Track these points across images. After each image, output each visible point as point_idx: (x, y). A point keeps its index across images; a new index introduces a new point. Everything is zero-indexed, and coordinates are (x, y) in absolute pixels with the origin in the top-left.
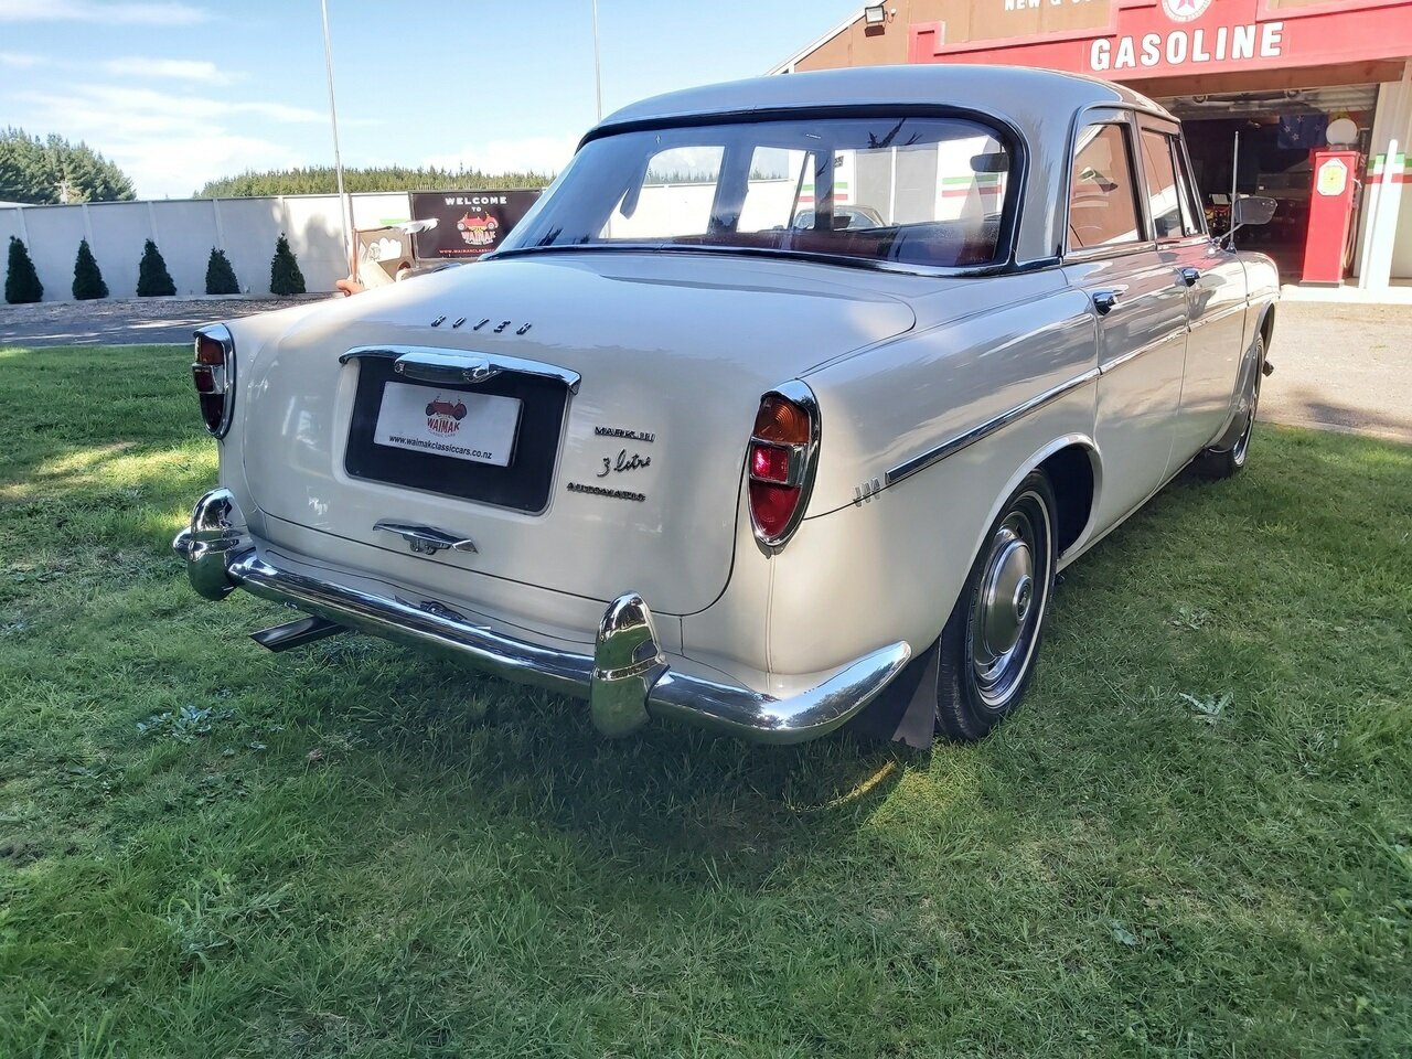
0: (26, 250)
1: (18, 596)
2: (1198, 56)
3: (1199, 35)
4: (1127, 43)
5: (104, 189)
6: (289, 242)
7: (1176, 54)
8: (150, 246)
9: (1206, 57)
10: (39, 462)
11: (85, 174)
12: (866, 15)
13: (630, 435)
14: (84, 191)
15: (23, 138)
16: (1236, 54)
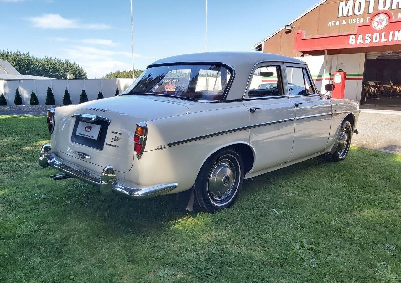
0: (52, 91)
1: (18, 171)
2: (383, 40)
3: (383, 34)
4: (360, 36)
5: (79, 75)
6: (119, 91)
7: (376, 40)
8: (83, 91)
9: (385, 40)
10: (33, 142)
11: (74, 71)
12: (286, 28)
13: (117, 133)
14: (73, 75)
15: (59, 60)
16: (395, 39)
